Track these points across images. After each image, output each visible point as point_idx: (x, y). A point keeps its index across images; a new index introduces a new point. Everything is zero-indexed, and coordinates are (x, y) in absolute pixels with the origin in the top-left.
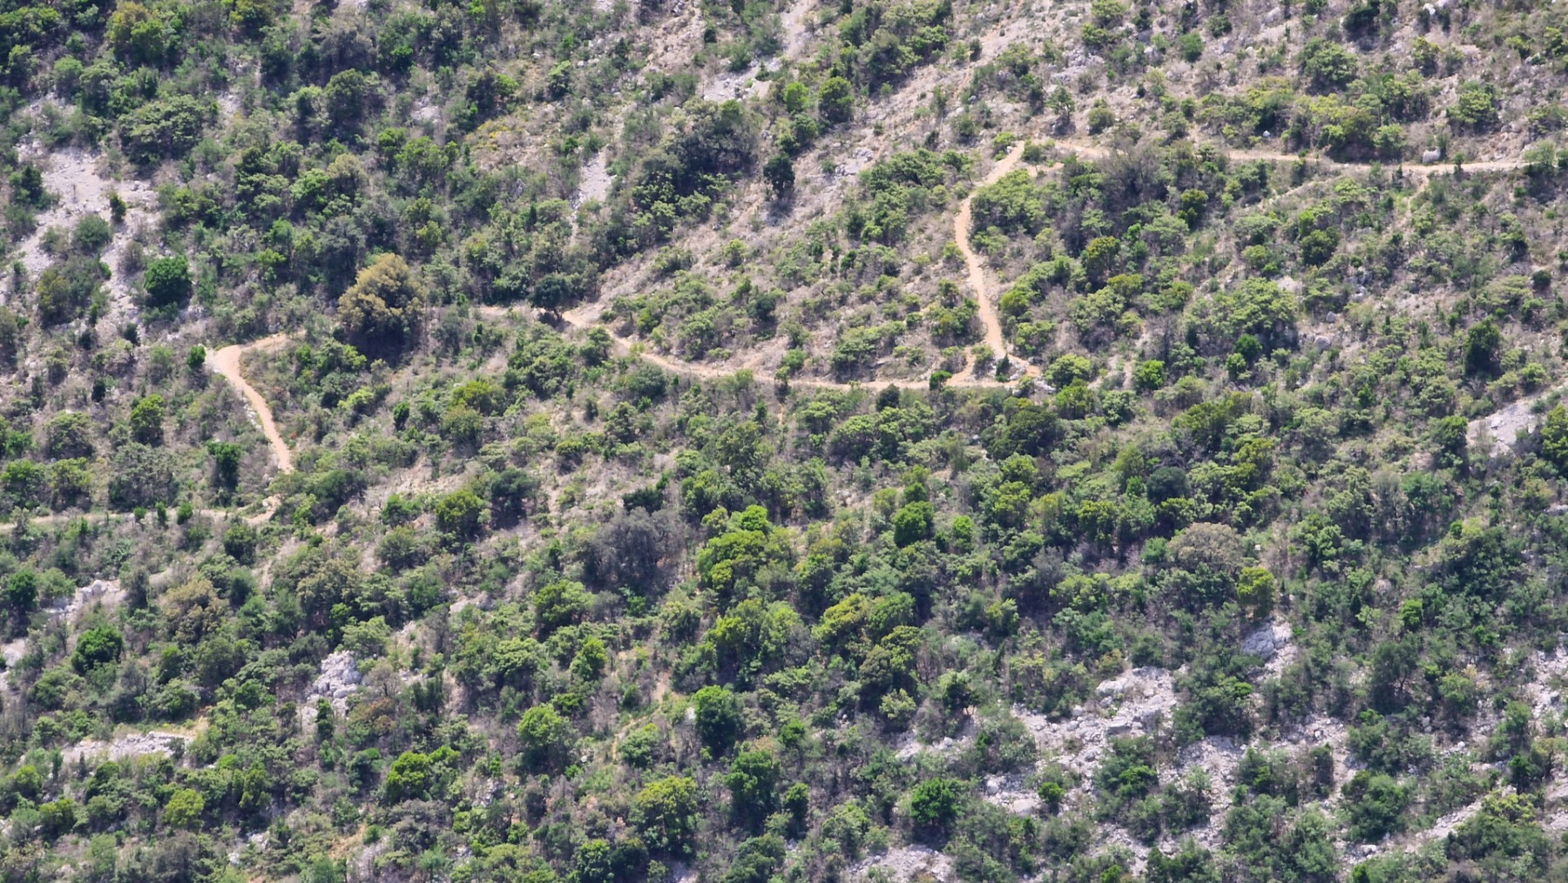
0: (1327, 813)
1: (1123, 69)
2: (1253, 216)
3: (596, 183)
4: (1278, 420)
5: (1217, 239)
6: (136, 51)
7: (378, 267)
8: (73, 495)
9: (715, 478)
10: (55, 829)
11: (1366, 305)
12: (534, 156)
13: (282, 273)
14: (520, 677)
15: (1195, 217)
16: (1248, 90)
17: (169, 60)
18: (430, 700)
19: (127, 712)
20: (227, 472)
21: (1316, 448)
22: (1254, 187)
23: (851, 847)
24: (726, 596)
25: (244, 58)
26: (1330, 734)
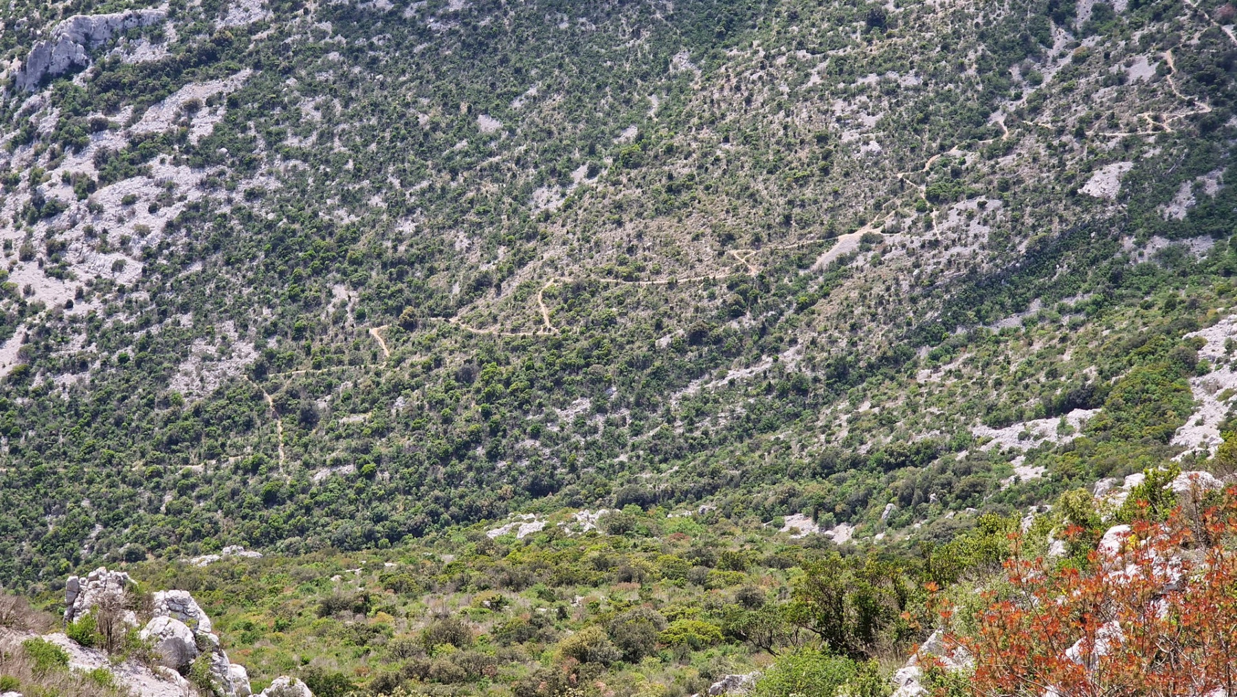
0: (625, 430)
1: (576, 261)
2: (606, 294)
3: (456, 289)
4: (612, 341)
5: (598, 299)
6: (353, 262)
7: (408, 309)
8: (340, 362)
9: (484, 356)
10: (338, 438)
11: (632, 314)
12: (442, 283)
13: (386, 311)
14: (441, 402)
15: (593, 294)
16: (605, 265)
17: (360, 264)
18: (421, 408)
19: (353, 411)
20: (375, 356)
21: (621, 347)
22: (606, 287)
23: (517, 440)
24: (487, 383)
25: (377, 263)
26: (626, 412)
